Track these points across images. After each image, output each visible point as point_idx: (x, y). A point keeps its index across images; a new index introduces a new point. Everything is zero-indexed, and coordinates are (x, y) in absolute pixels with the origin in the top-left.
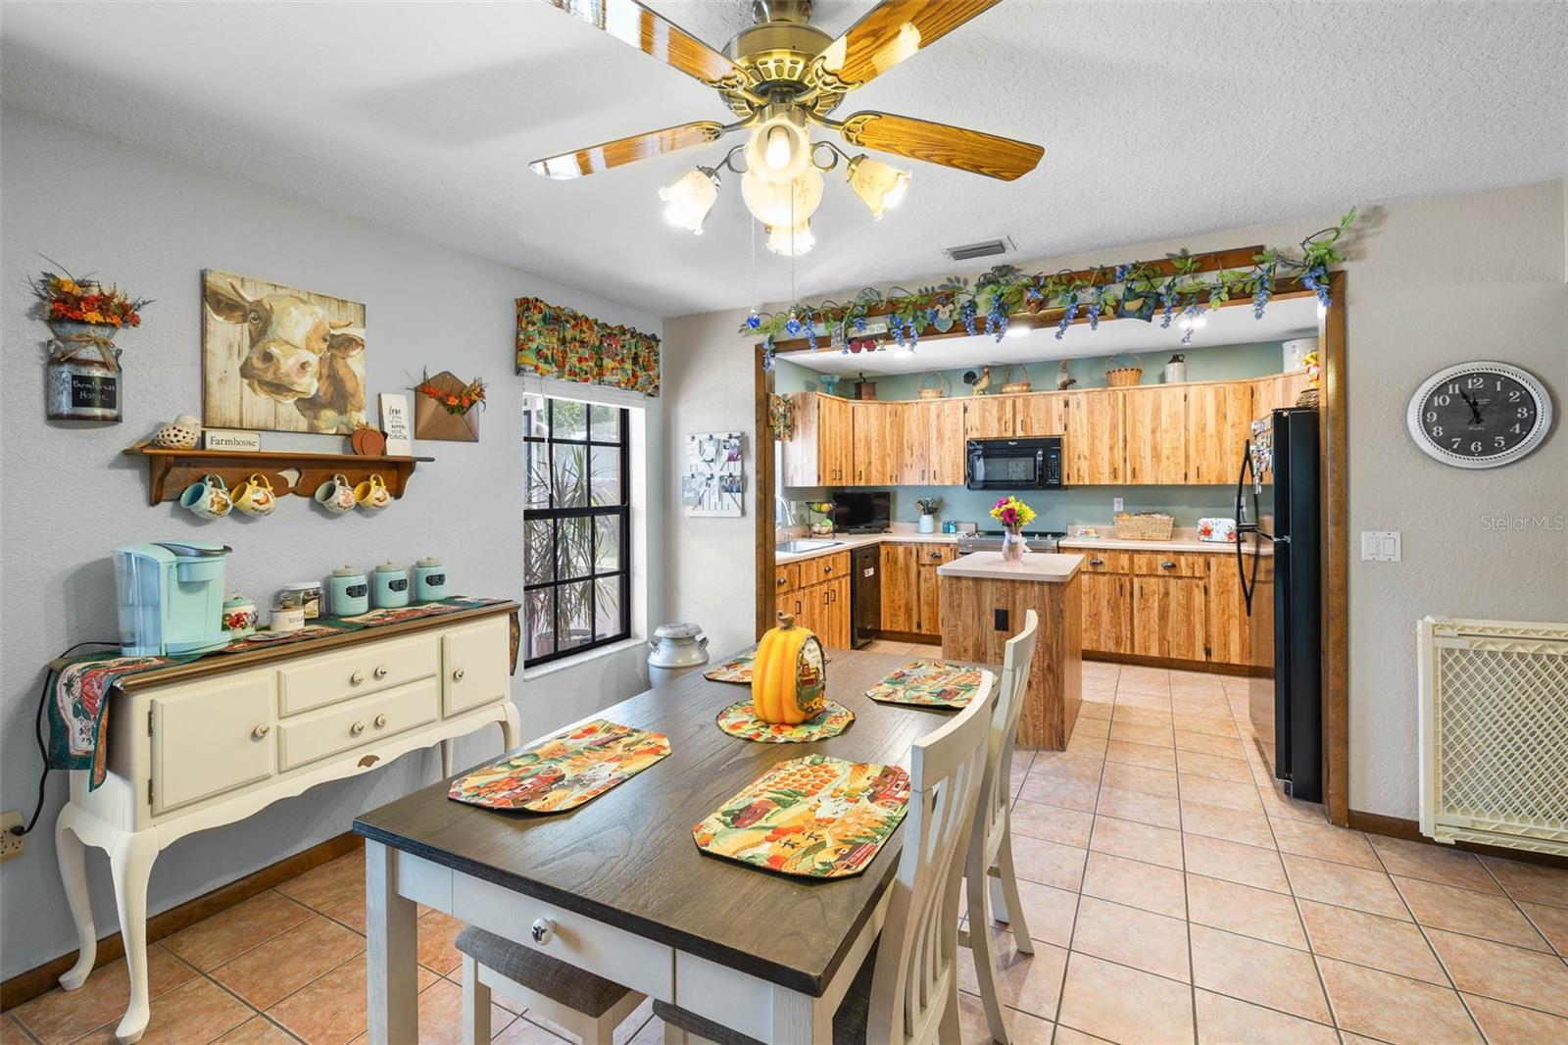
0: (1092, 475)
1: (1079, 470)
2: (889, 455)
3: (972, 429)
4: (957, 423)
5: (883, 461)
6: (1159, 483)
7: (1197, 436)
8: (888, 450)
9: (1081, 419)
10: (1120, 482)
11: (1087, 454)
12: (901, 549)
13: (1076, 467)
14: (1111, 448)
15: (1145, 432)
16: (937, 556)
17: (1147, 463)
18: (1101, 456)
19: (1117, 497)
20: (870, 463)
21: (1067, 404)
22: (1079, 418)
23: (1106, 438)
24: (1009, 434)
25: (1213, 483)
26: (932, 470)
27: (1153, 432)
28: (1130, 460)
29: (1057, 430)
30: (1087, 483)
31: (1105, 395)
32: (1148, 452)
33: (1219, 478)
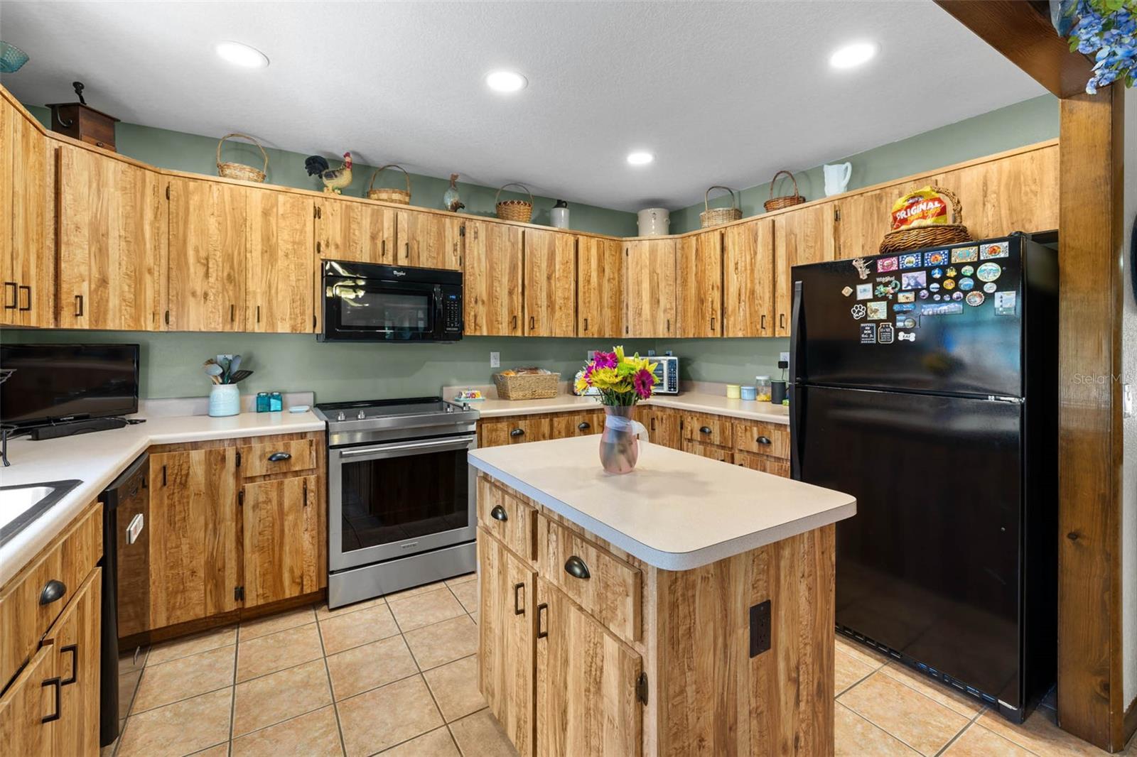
0: (490, 323)
1: (475, 317)
2: (150, 271)
3: (327, 245)
4: (302, 231)
5: (136, 280)
6: (553, 336)
7: (584, 286)
8: (149, 260)
9: (479, 254)
10: (519, 334)
11: (485, 297)
12: (197, 456)
13: (472, 313)
14: (511, 293)
15: (541, 277)
16: (280, 459)
17: (543, 313)
18: (500, 301)
19: (493, 351)
20: (104, 282)
21: (463, 233)
22: (477, 250)
23: (505, 280)
24: (387, 260)
25: (596, 336)
26: (252, 305)
27: (549, 278)
28: (528, 307)
29: (452, 264)
30: (485, 333)
31: (504, 228)
32: (543, 301)
33: (600, 331)
